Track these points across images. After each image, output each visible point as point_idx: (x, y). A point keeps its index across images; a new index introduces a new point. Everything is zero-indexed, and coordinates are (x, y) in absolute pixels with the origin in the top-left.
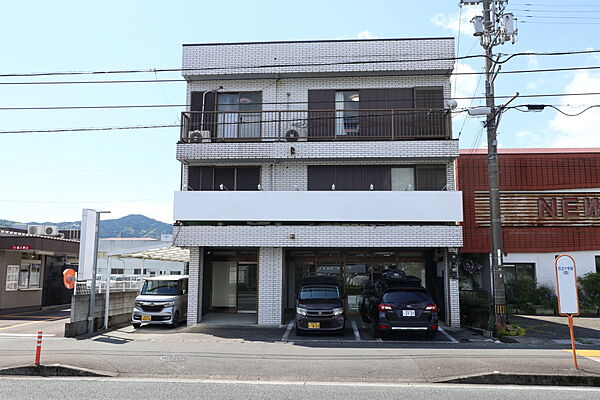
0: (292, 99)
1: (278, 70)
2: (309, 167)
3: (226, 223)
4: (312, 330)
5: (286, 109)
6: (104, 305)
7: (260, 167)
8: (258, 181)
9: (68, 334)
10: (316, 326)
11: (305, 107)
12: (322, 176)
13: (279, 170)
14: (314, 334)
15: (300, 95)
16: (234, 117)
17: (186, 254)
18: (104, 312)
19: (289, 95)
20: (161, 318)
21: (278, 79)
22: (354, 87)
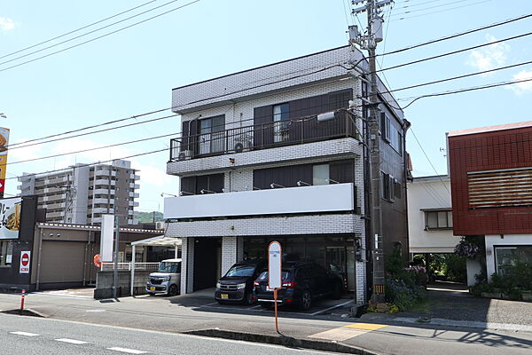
0: (244, 117)
1: (233, 97)
2: (254, 171)
3: (194, 219)
4: (223, 300)
5: (239, 126)
6: (130, 279)
7: (223, 174)
8: (222, 186)
9: (96, 297)
10: (224, 297)
11: (252, 123)
12: (266, 177)
13: (236, 175)
15: (247, 114)
16: (208, 137)
17: (179, 242)
18: (130, 284)
19: (241, 114)
20: (160, 289)
21: (234, 103)
22: (285, 101)
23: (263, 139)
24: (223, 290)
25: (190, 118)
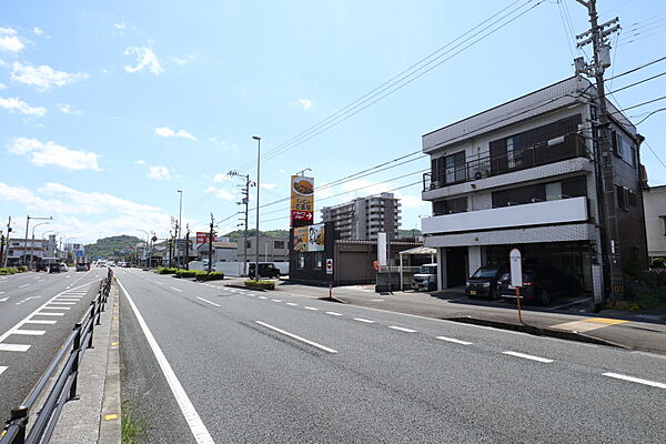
0: (481, 151)
1: (471, 135)
2: (492, 193)
4: (472, 295)
5: (477, 158)
6: (400, 278)
7: (466, 197)
8: (466, 207)
9: (377, 291)
10: (473, 293)
11: (488, 154)
12: (501, 197)
13: (477, 198)
14: (472, 297)
15: (485, 148)
16: (452, 170)
17: (435, 251)
18: (400, 282)
19: (479, 149)
20: (423, 286)
21: (472, 140)
23: (499, 167)
24: (471, 288)
25: (437, 157)
